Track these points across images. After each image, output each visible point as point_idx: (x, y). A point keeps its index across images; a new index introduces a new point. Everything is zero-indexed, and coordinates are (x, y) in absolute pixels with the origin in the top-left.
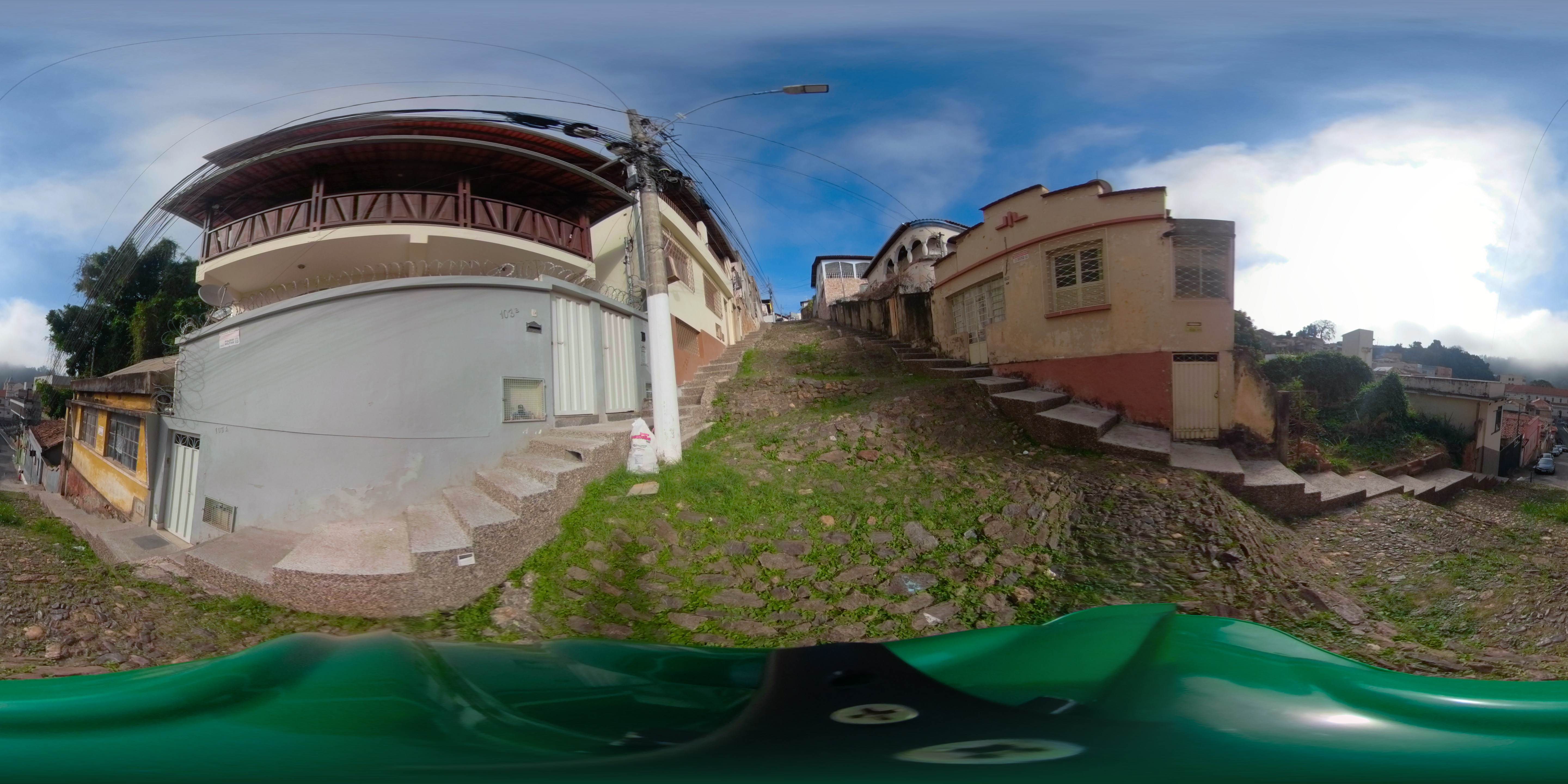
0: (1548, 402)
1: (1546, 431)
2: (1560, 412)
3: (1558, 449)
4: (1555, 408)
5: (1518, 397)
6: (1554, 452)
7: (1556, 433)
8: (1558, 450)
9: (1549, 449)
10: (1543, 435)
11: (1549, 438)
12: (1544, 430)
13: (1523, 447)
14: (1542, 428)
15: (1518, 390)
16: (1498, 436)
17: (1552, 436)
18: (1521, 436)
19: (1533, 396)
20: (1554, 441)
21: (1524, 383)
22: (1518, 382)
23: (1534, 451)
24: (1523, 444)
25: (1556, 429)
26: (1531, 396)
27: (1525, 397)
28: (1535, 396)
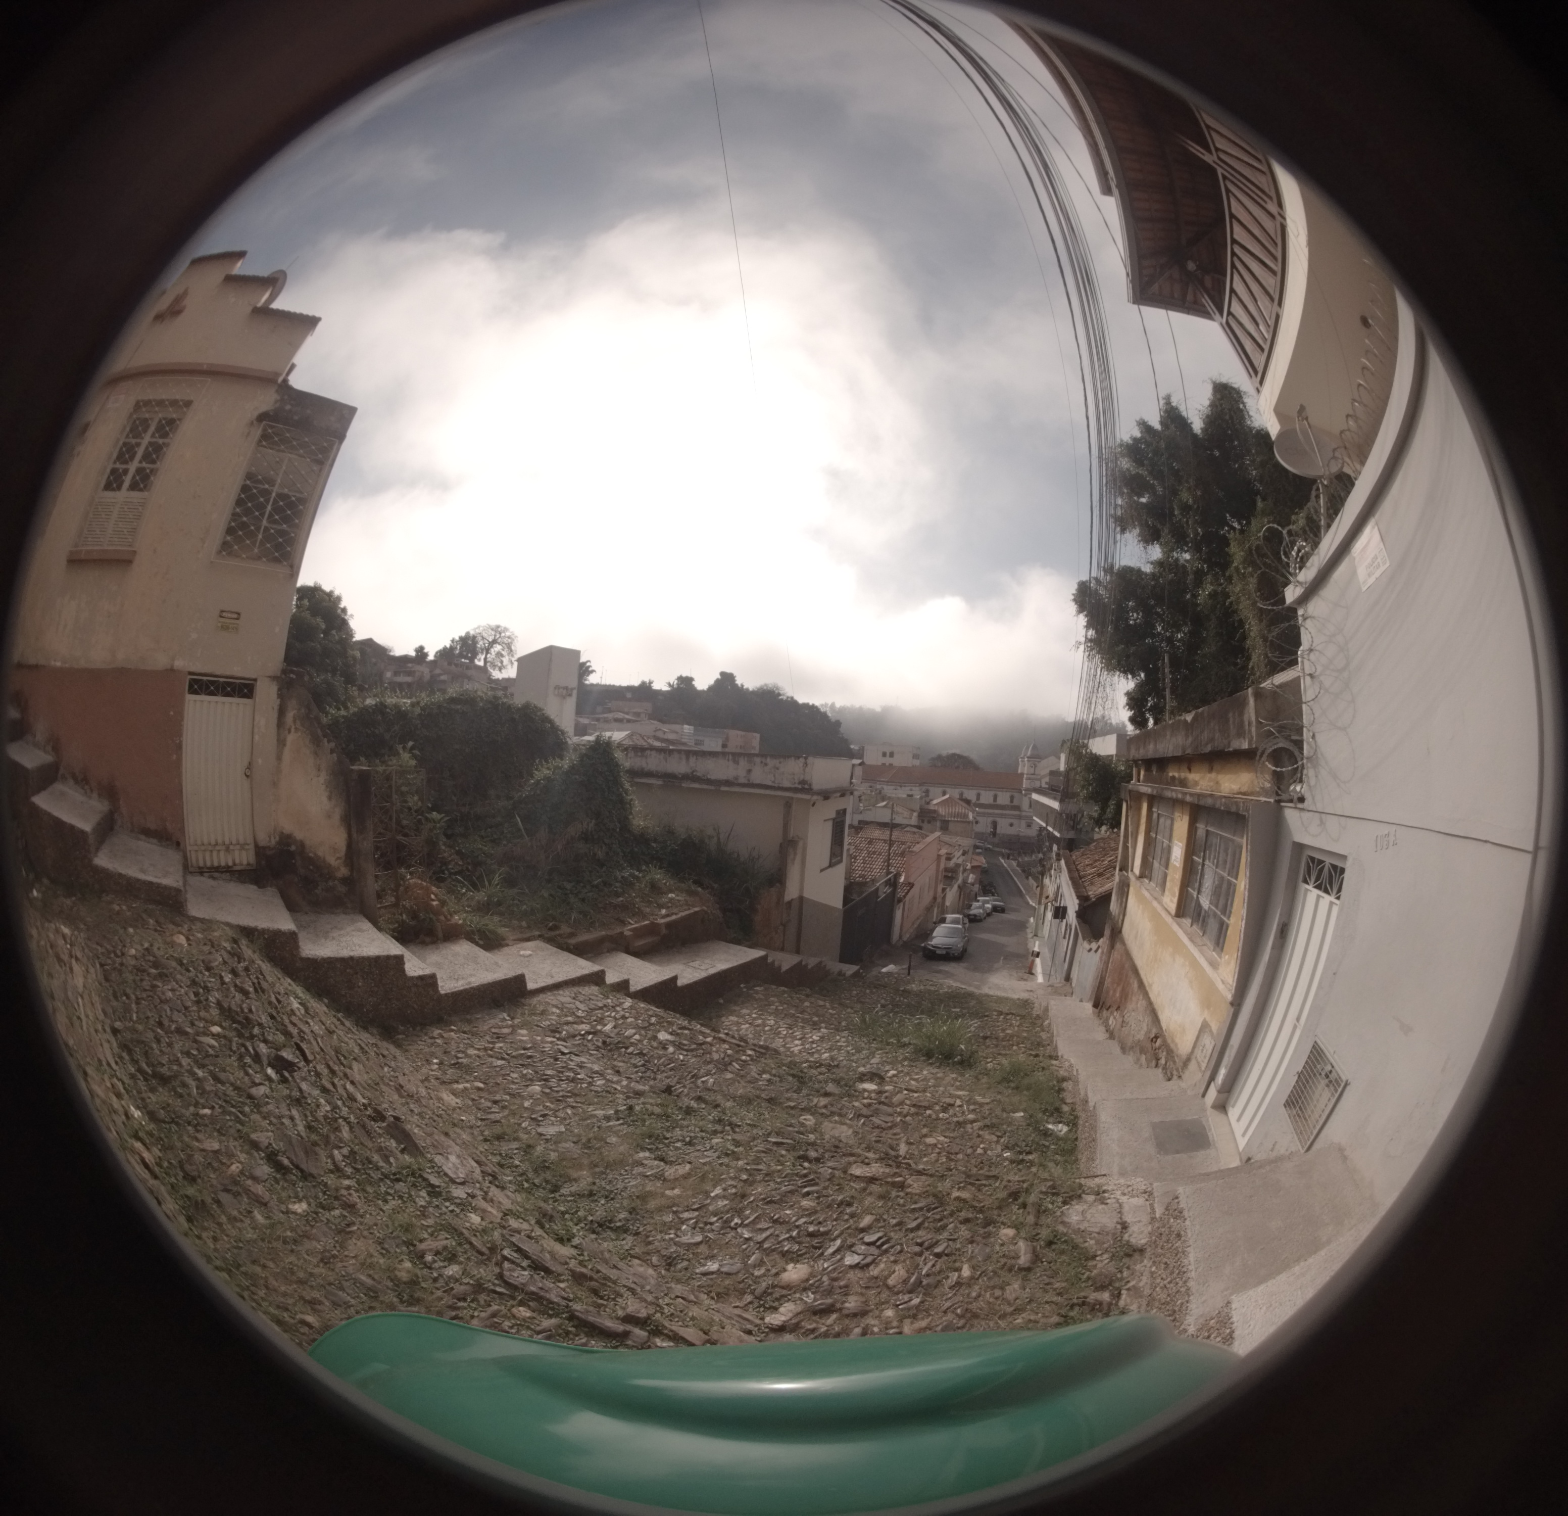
0: (968, 802)
1: (958, 865)
2: (995, 825)
3: (983, 905)
4: (984, 815)
5: (902, 793)
6: (973, 912)
7: (983, 872)
8: (982, 907)
9: (963, 907)
10: (949, 876)
11: (965, 882)
12: (951, 864)
13: (900, 901)
14: (949, 859)
15: (903, 776)
16: (837, 878)
17: (971, 878)
18: (897, 876)
19: (935, 791)
20: (976, 888)
21: (917, 762)
22: (902, 760)
23: (929, 909)
24: (900, 894)
25: (982, 861)
26: (931, 789)
27: (917, 793)
28: (939, 790)
